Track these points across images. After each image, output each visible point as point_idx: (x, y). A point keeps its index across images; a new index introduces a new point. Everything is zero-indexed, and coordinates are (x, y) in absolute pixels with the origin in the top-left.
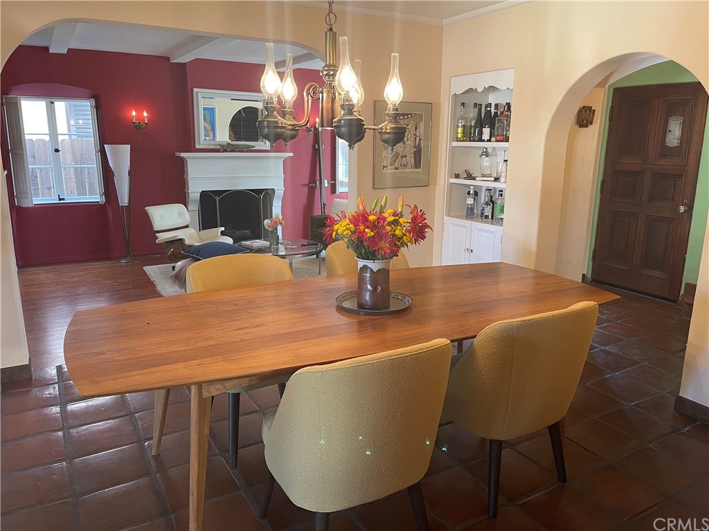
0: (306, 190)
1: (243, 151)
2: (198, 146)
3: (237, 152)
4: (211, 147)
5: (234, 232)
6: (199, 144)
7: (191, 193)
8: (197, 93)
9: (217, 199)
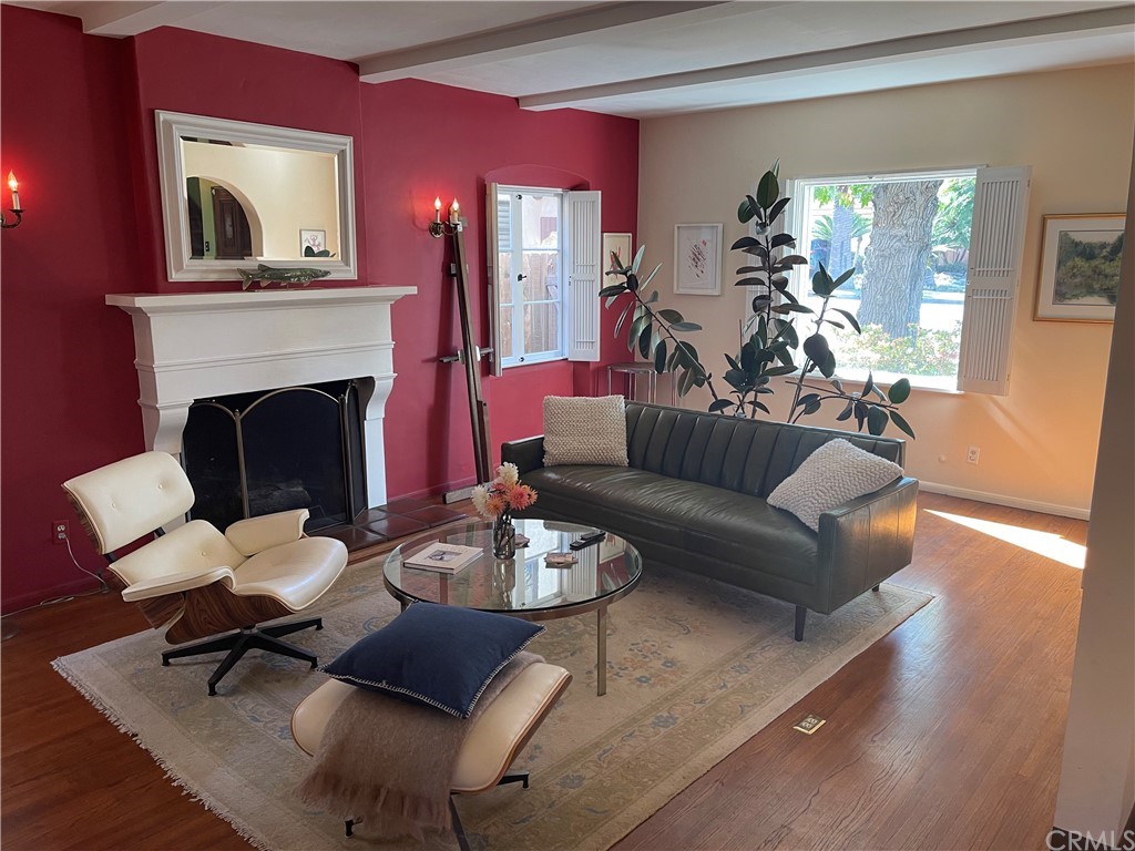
0: (430, 371)
1: (298, 286)
2: (175, 276)
3: (285, 288)
4: (213, 277)
5: (266, 497)
6: (179, 268)
7: (165, 408)
8: (168, 124)
9: (238, 417)
